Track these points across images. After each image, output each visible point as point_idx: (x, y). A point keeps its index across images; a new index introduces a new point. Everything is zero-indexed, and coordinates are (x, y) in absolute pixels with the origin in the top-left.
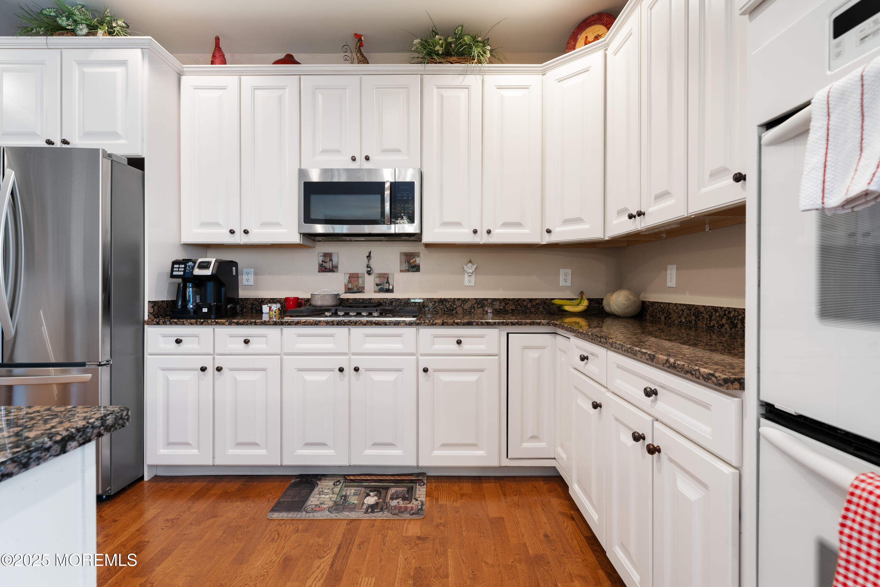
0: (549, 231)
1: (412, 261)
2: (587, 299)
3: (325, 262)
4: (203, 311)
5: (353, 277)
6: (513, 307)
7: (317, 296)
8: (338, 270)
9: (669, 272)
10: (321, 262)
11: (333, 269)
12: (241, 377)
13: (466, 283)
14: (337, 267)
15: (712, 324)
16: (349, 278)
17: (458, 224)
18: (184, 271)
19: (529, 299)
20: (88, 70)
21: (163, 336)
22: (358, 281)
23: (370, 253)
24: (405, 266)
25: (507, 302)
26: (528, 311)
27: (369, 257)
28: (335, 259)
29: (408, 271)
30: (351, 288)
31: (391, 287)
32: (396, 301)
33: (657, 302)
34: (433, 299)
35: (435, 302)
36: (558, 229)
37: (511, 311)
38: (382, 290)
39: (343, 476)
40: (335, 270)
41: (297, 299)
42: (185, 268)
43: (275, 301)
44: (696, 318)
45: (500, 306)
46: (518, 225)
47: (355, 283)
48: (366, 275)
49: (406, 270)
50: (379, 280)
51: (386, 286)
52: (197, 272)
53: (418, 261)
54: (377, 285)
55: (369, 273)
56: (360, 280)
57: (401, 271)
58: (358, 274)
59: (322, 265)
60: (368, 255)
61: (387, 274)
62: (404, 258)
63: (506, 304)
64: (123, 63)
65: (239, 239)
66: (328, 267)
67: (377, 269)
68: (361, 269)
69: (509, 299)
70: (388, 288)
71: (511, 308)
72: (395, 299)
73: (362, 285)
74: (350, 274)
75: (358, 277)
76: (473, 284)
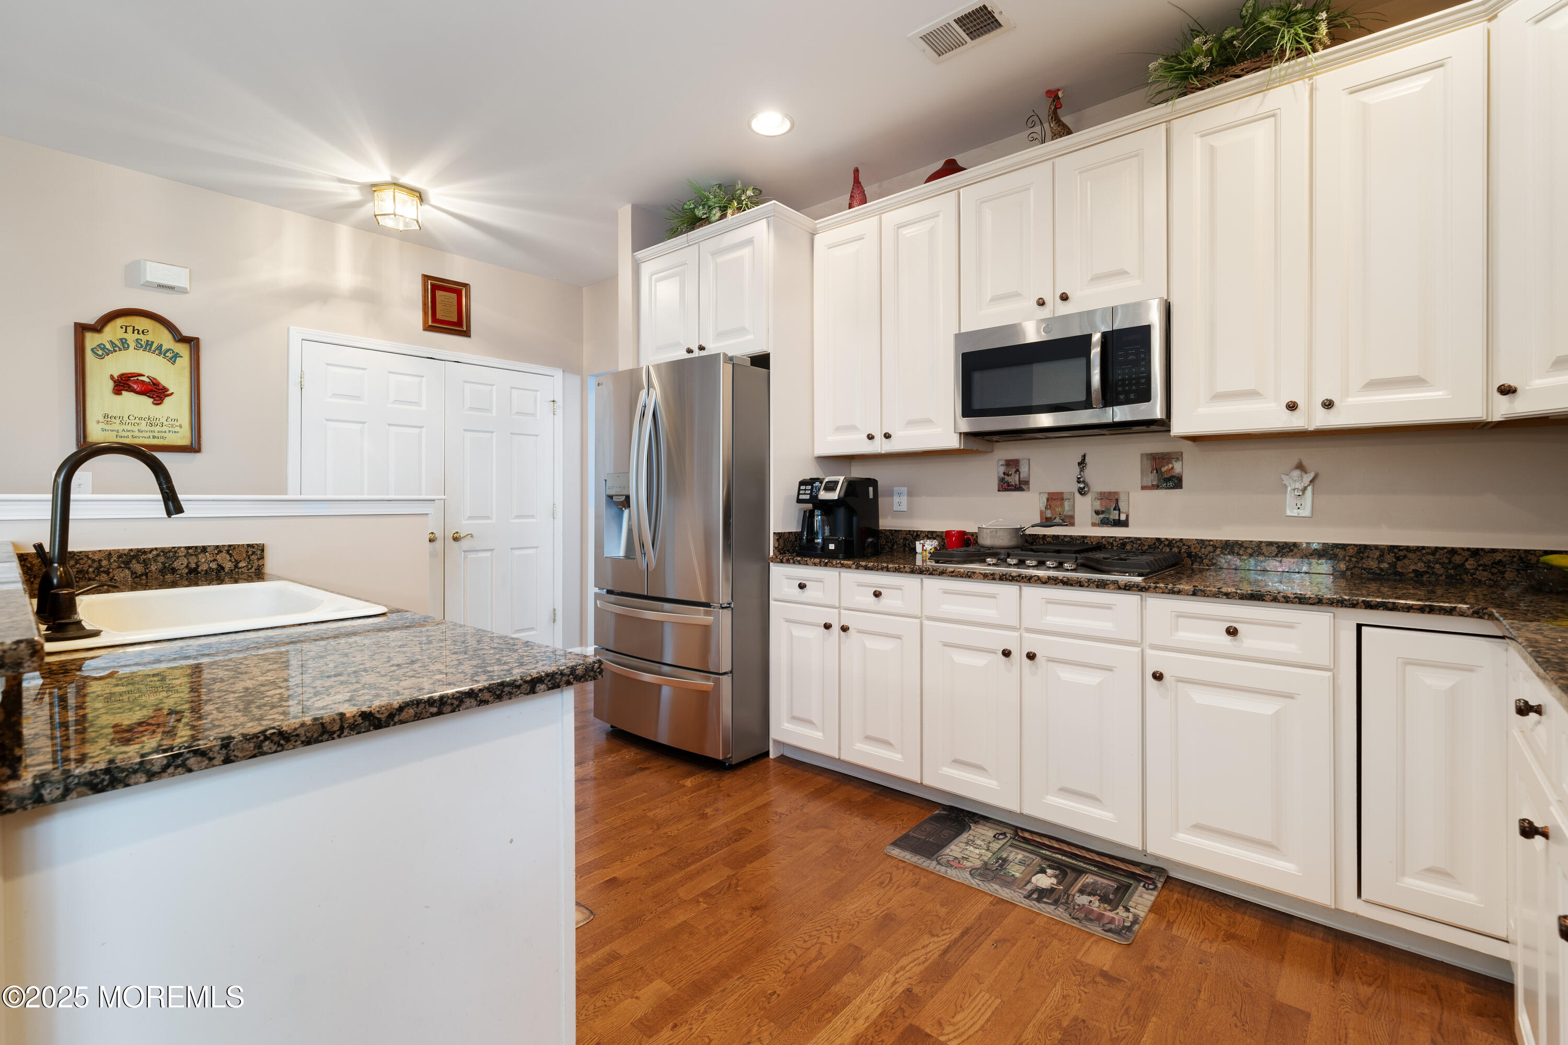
0: (1507, 390)
1: (1164, 469)
3: (1008, 475)
4: (830, 548)
5: (1055, 499)
6: (1420, 567)
7: (985, 531)
8: (1029, 488)
10: (1002, 475)
11: (1022, 486)
12: (873, 643)
14: (1027, 483)
16: (1048, 500)
17: (1253, 394)
18: (811, 494)
19: (1468, 549)
20: (722, 259)
21: (787, 578)
22: (1062, 505)
23: (1084, 456)
24: (1152, 479)
25: (1401, 553)
26: (1467, 578)
27: (1082, 464)
28: (1024, 469)
29: (1157, 487)
30: (1051, 518)
31: (1123, 517)
32: (1132, 542)
34: (1210, 541)
35: (1215, 547)
37: (1412, 575)
38: (1105, 522)
39: (1014, 829)
40: (1024, 487)
41: (962, 533)
42: (811, 490)
43: (934, 536)
45: (1382, 561)
46: (1416, 382)
47: (1059, 510)
48: (1077, 495)
49: (1153, 485)
50: (1101, 504)
51: (1114, 515)
52: (823, 495)
53: (1177, 467)
54: (1097, 513)
55: (1082, 492)
56: (1066, 503)
57: (1143, 488)
58: (1062, 493)
59: (1003, 479)
60: (1080, 460)
61: (1116, 493)
62: (1148, 464)
63: (1398, 559)
64: (749, 242)
65: (880, 446)
66: (1013, 483)
67: (1098, 485)
69: (1408, 549)
70: (1117, 518)
71: (1412, 567)
72: (1129, 538)
73: (1070, 513)
74: (1049, 494)
75: (1062, 499)
76: (1306, 512)
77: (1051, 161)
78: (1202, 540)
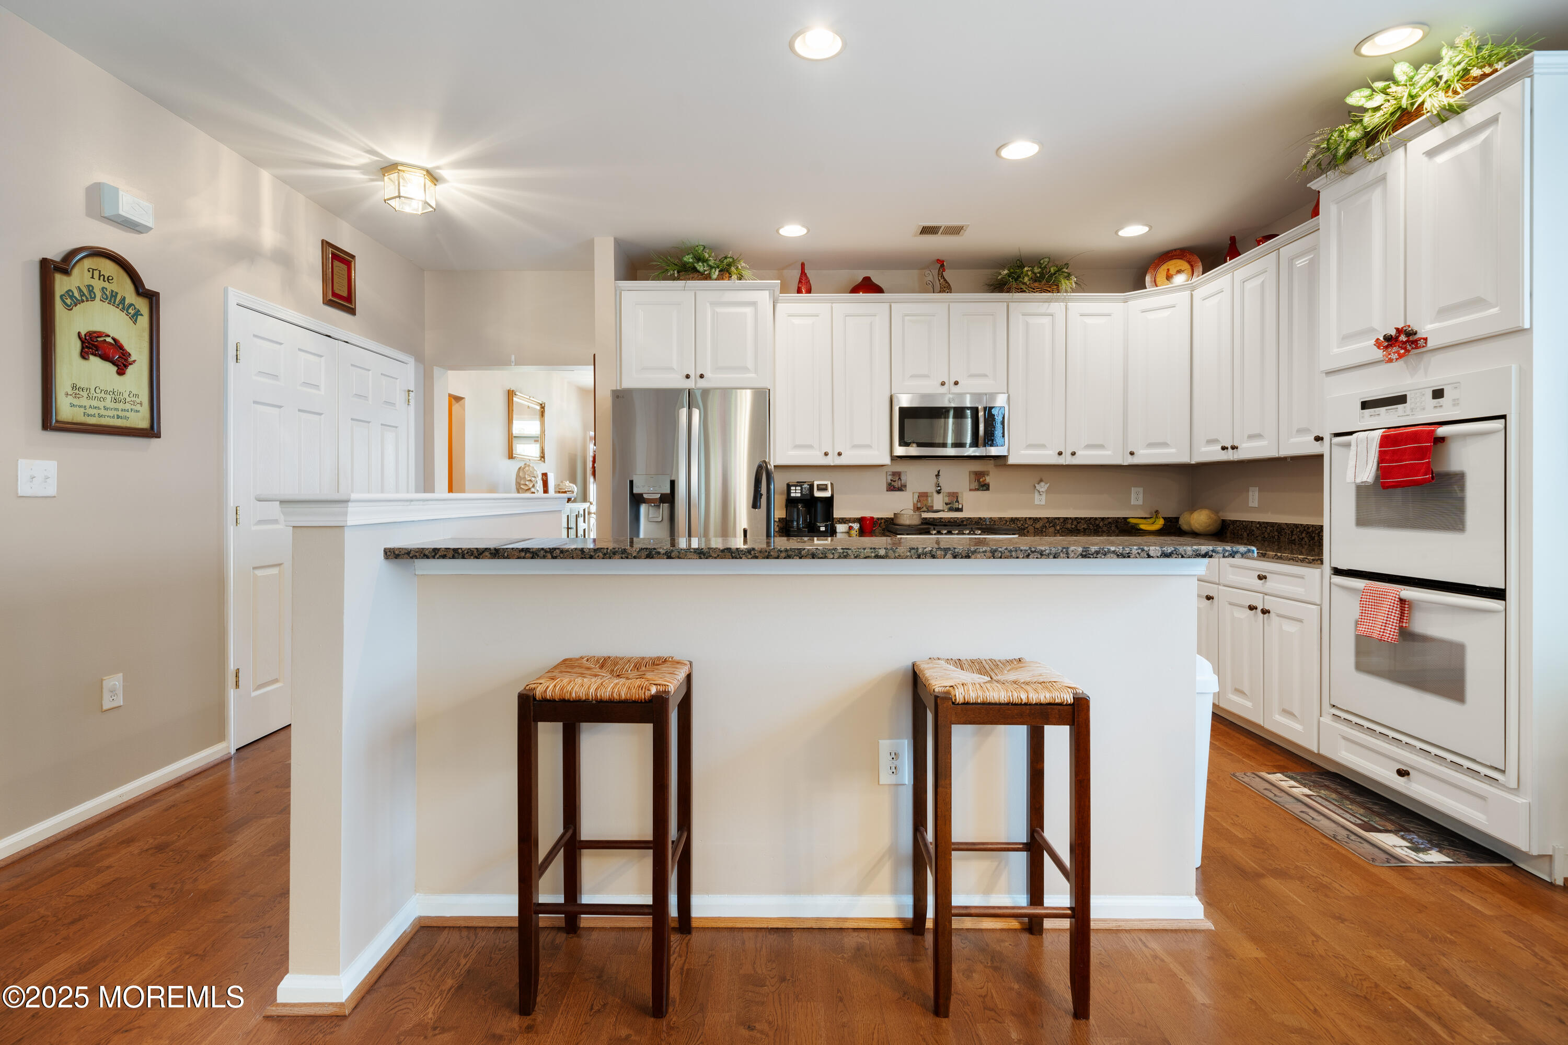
0: (1132, 454)
1: (981, 480)
2: (1163, 518)
3: (894, 481)
4: (821, 530)
5: (923, 496)
6: (1085, 526)
8: (906, 489)
9: (1250, 493)
10: (890, 481)
11: (901, 488)
13: (1037, 502)
14: (905, 486)
15: (1293, 538)
16: (919, 497)
17: (1043, 446)
18: (801, 493)
19: (1101, 518)
20: (720, 310)
22: (927, 500)
23: (939, 472)
24: (975, 485)
25: (1079, 521)
26: (1100, 530)
27: (938, 475)
28: (903, 478)
29: (978, 490)
30: (920, 507)
31: (960, 507)
32: (967, 520)
33: (1238, 521)
34: (1004, 518)
35: (1007, 521)
36: (1142, 452)
37: (1082, 530)
38: (951, 510)
40: (904, 489)
41: (872, 518)
42: (801, 490)
43: (844, 520)
44: (1279, 533)
45: (1072, 525)
46: (1101, 447)
47: (925, 502)
48: (935, 494)
49: (976, 489)
50: (949, 499)
51: (956, 505)
52: (818, 494)
53: (988, 479)
54: (947, 504)
55: (939, 492)
56: (929, 499)
57: (970, 490)
58: (927, 493)
59: (891, 483)
60: (937, 474)
61: (957, 493)
62: (973, 476)
63: (1078, 523)
64: (754, 304)
65: (832, 461)
66: (897, 486)
67: (946, 489)
68: (930, 488)
69: (1081, 518)
70: (957, 507)
71: (1083, 527)
72: (965, 518)
73: (931, 505)
74: (919, 493)
75: (927, 496)
76: (1043, 503)
77: (948, 303)
78: (1001, 518)
